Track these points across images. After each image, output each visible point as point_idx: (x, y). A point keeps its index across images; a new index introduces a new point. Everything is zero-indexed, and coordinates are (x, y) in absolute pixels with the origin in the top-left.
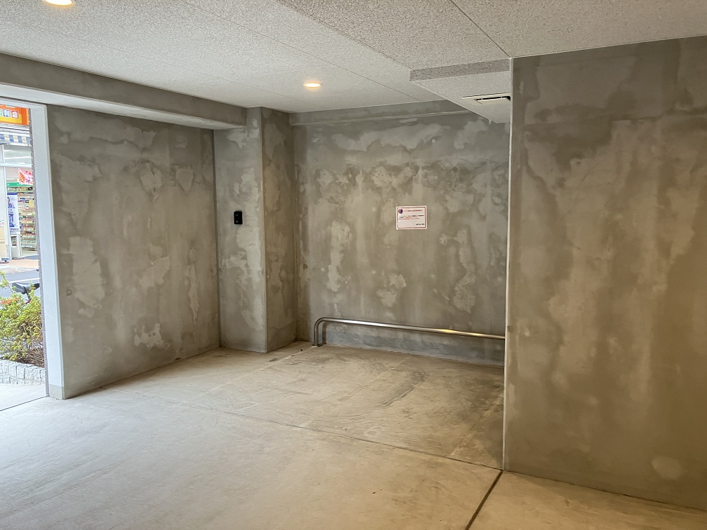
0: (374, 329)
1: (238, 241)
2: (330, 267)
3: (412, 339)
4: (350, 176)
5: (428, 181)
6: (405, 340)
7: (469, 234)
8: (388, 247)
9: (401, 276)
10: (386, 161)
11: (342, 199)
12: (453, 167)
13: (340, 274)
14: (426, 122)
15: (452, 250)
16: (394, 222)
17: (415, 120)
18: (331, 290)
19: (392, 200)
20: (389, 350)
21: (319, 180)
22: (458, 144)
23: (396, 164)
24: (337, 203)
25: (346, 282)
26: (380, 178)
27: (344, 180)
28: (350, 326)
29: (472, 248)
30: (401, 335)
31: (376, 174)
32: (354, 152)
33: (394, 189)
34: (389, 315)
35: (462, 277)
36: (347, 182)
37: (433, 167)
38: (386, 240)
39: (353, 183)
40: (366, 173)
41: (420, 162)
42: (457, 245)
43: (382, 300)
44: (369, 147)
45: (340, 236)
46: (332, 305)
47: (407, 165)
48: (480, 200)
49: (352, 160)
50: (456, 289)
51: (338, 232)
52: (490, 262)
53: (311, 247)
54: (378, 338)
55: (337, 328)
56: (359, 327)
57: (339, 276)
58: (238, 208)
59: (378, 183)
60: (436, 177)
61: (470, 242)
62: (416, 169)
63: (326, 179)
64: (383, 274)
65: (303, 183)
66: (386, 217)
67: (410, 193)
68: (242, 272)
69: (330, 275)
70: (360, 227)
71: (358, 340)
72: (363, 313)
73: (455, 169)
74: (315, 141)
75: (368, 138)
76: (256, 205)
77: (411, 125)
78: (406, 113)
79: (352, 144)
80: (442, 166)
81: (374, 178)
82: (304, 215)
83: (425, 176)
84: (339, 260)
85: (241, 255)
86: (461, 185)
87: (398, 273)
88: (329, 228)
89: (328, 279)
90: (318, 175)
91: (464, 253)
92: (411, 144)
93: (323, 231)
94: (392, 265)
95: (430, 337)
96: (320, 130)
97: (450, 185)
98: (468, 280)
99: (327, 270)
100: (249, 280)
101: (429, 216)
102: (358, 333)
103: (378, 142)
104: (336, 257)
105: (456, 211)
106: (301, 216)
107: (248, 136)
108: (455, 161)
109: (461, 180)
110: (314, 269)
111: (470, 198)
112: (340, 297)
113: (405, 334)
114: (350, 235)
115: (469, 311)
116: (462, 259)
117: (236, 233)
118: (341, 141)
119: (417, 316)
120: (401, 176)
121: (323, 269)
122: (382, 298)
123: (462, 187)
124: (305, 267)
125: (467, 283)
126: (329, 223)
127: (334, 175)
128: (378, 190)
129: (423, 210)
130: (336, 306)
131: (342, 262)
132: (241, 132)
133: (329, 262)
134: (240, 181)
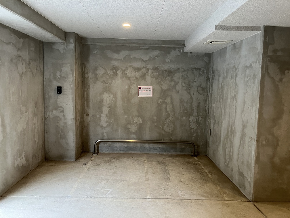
0: (125, 143)
1: (58, 102)
2: (102, 115)
3: (144, 146)
4: (114, 71)
5: (153, 75)
6: (141, 147)
7: (172, 99)
8: (134, 105)
9: (140, 118)
10: (133, 65)
11: (110, 82)
12: (165, 70)
13: (108, 118)
14: (153, 49)
15: (164, 106)
16: (137, 93)
17: (148, 47)
18: (102, 126)
19: (136, 83)
20: (133, 152)
21: (97, 72)
22: (168, 60)
23: (138, 67)
24: (107, 84)
25: (111, 122)
26: (130, 73)
27: (111, 73)
28: (113, 143)
29: (173, 105)
30: (139, 145)
31: (128, 71)
32: (116, 60)
33: (137, 78)
34: (134, 136)
35: (168, 117)
36: (113, 73)
37: (156, 69)
38: (133, 101)
39: (116, 74)
40: (123, 70)
41: (150, 66)
42: (166, 104)
43: (130, 129)
44: (125, 58)
45: (108, 100)
46: (103, 133)
47: (144, 67)
48: (176, 85)
49: (115, 63)
50: (165, 123)
51: (107, 98)
52: (180, 111)
53: (91, 105)
54: (127, 147)
55: (106, 144)
56: (117, 143)
57: (107, 119)
58: (59, 85)
59: (128, 74)
60: (157, 74)
61: (172, 102)
62: (148, 70)
63: (101, 72)
64: (131, 117)
65: (87, 73)
66: (133, 91)
67: (145, 80)
68: (61, 119)
69: (102, 119)
70: (119, 95)
71: (117, 149)
72: (120, 136)
73: (166, 71)
74: (95, 52)
75: (124, 54)
76: (71, 83)
77: (146, 50)
78: (145, 44)
79: (115, 56)
80: (160, 69)
81: (127, 73)
82: (88, 89)
83: (152, 73)
84: (107, 111)
85: (60, 110)
86: (168, 78)
87: (138, 117)
88: (102, 96)
89: (101, 120)
90: (96, 69)
91: (169, 107)
92: (146, 58)
93: (99, 97)
94: (135, 113)
95: (153, 145)
96: (98, 47)
97: (164, 77)
98: (170, 118)
99: (100, 116)
100: (65, 123)
101: (154, 91)
102: (117, 146)
103: (129, 55)
104: (105, 110)
105: (166, 89)
106: (86, 89)
107: (67, 47)
108: (166, 67)
109: (169, 76)
110: (93, 116)
111: (172, 84)
112: (107, 129)
113: (141, 144)
114: (114, 99)
115: (171, 132)
116: (168, 109)
117: (57, 98)
118: (110, 54)
119: (147, 136)
120: (141, 72)
121: (98, 116)
122: (130, 128)
123: (169, 79)
124: (88, 115)
125: (170, 120)
126: (102, 93)
127: (105, 70)
128: (129, 78)
129: (151, 88)
130: (105, 134)
131: (109, 112)
132: (62, 45)
133: (102, 112)
134: (61, 71)
